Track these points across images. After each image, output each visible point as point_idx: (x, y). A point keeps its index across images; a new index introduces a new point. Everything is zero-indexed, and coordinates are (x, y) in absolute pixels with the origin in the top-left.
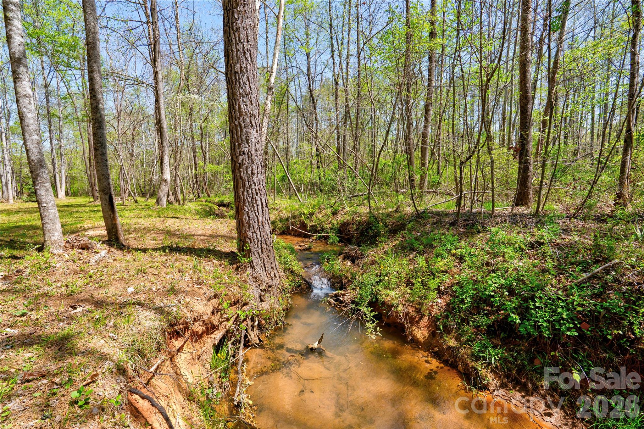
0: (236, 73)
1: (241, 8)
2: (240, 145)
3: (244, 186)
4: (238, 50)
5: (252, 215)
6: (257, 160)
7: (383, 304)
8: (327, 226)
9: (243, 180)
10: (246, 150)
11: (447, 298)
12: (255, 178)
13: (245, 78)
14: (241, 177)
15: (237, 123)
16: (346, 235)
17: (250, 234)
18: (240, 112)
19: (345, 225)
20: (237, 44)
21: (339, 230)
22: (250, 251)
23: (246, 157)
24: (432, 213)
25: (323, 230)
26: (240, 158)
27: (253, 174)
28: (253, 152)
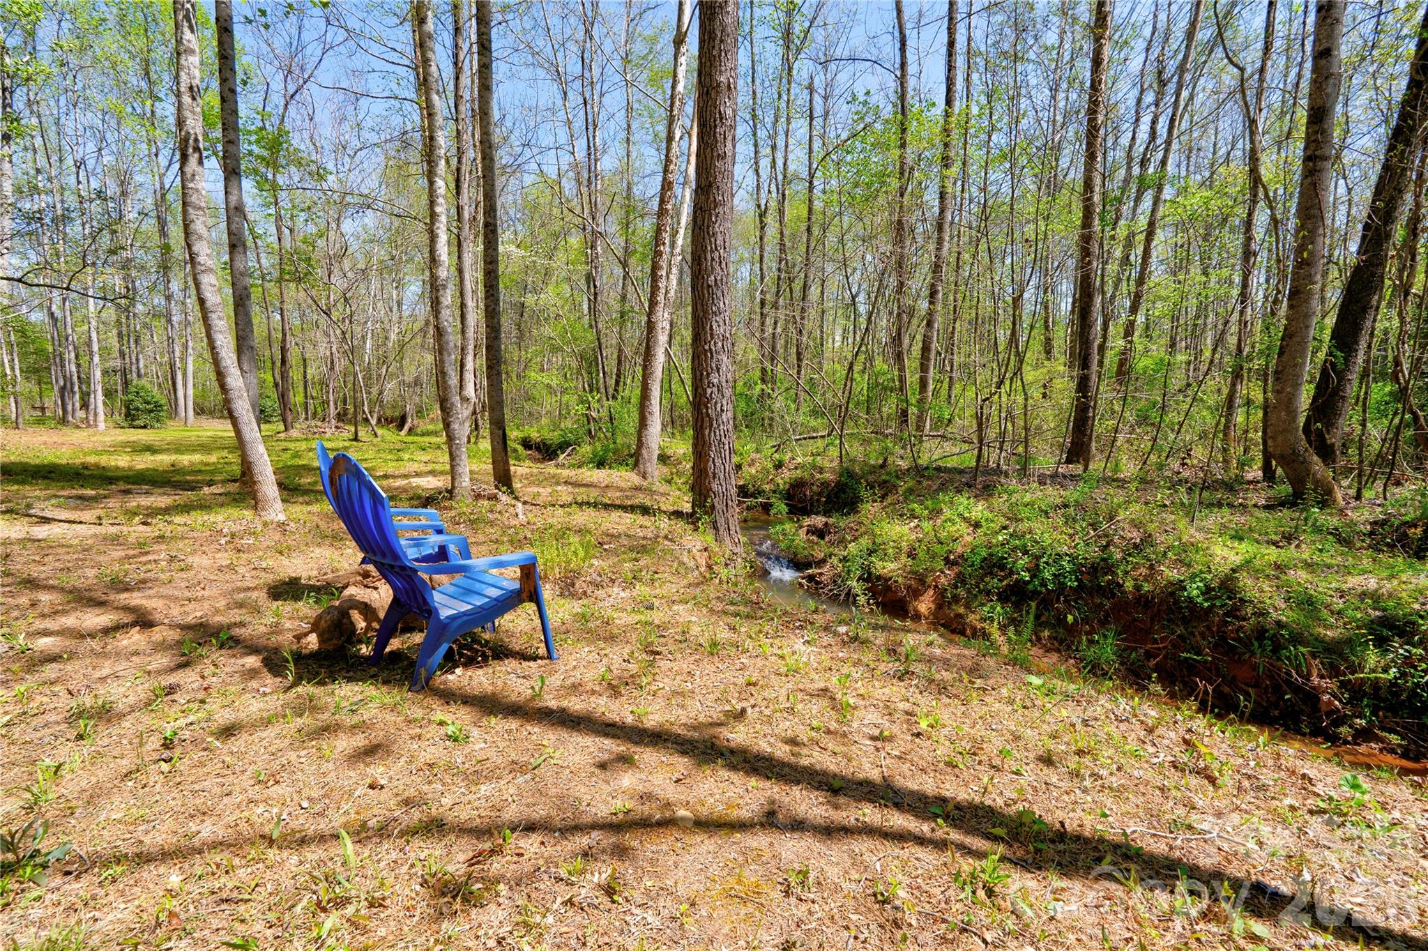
0: (709, 286)
1: (720, 210)
2: (708, 374)
3: (711, 425)
4: (713, 259)
5: (718, 464)
6: (727, 392)
7: (879, 578)
8: (767, 487)
9: (711, 419)
10: (715, 381)
11: (956, 569)
12: (724, 416)
13: (719, 294)
14: (708, 415)
15: (707, 347)
16: (800, 502)
17: (714, 486)
18: (712, 335)
19: (798, 485)
20: (712, 252)
21: (788, 493)
22: (713, 507)
23: (715, 389)
24: (938, 469)
25: (760, 493)
26: (709, 391)
27: (722, 410)
28: (724, 384)
